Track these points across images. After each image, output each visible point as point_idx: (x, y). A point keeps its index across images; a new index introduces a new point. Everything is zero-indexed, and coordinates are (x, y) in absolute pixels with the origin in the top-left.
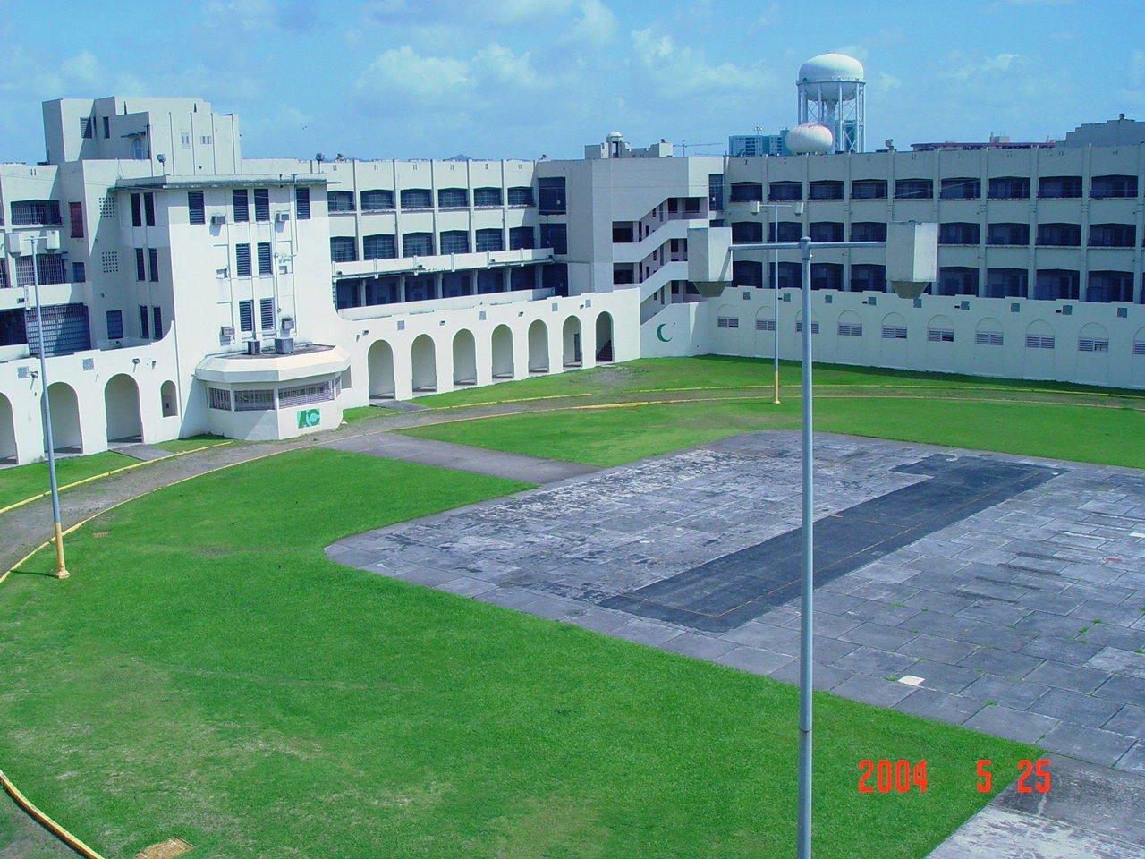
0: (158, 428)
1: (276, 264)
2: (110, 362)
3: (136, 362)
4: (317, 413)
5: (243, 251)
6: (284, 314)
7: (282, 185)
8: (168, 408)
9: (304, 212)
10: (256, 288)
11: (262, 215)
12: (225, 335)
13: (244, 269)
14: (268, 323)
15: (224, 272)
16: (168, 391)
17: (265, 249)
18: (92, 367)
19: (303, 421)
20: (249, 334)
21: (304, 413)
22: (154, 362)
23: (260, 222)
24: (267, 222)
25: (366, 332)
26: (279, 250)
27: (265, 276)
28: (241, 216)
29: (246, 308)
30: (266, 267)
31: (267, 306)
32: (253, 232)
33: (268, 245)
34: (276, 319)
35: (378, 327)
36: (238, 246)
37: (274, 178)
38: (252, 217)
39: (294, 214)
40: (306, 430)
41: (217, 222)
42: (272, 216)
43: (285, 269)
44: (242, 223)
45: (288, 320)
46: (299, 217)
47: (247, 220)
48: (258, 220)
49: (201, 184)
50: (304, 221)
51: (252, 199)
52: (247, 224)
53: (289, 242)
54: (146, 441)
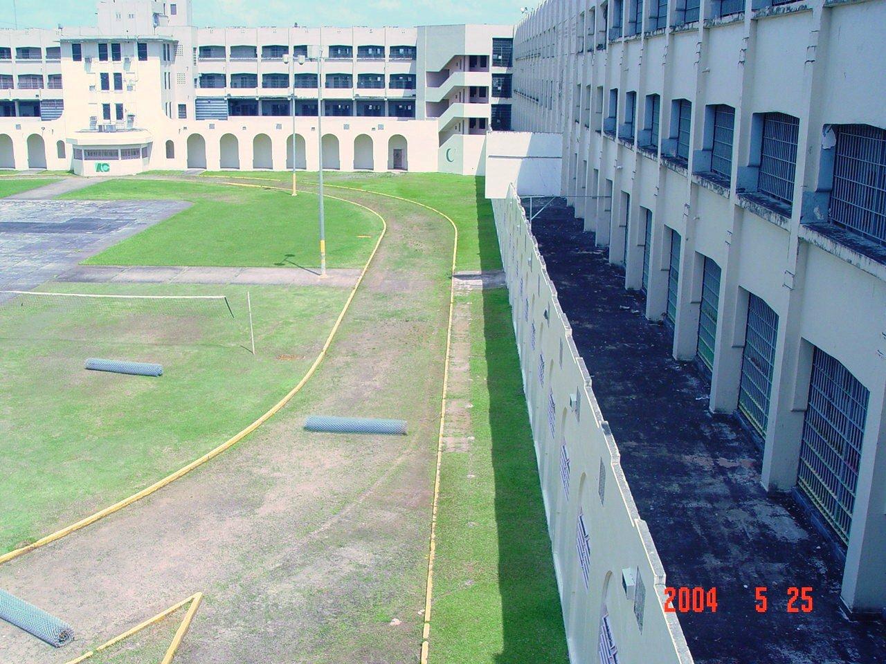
0: (54, 162)
1: (124, 85)
2: (31, 125)
3: (44, 129)
4: (108, 165)
5: (105, 77)
6: (130, 113)
7: (129, 41)
8: (62, 154)
9: (143, 55)
11: (117, 57)
12: (93, 119)
13: (105, 86)
14: (120, 116)
15: (92, 87)
16: (61, 145)
17: (118, 77)
18: (20, 128)
19: (99, 168)
20: (108, 121)
21: (99, 165)
22: (52, 129)
23: (115, 62)
24: (119, 62)
25: (185, 128)
26: (126, 77)
27: (118, 91)
28: (103, 57)
29: (106, 108)
30: (118, 86)
31: (119, 108)
32: (110, 67)
33: (120, 74)
34: (125, 115)
35: (194, 126)
36: (101, 74)
37: (123, 37)
38: (110, 58)
39: (137, 57)
40: (100, 173)
41: (88, 60)
42: (123, 58)
43: (130, 88)
44: (104, 62)
45: (132, 116)
46: (140, 59)
47: (107, 60)
48: (113, 60)
49: (79, 40)
50: (143, 62)
51: (110, 49)
52: (107, 62)
53: (134, 73)
54: (48, 169)
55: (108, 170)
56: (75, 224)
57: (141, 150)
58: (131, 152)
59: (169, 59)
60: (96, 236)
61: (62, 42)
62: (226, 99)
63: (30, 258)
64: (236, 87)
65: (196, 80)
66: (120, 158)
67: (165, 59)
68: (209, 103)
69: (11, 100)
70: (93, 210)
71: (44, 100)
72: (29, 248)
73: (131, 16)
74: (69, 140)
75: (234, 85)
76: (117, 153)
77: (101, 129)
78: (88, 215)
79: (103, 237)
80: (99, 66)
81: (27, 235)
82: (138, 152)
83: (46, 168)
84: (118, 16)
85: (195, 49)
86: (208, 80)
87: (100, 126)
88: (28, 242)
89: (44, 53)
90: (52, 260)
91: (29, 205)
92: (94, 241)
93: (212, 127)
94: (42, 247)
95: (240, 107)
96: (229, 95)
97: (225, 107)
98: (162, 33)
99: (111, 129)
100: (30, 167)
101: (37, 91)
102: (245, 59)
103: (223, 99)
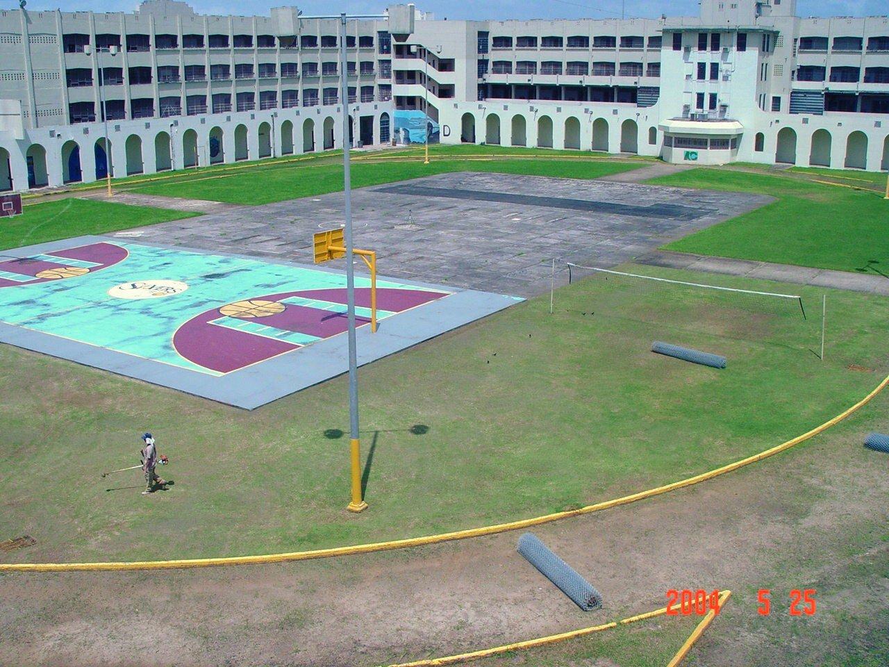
0: (645, 148)
1: (720, 75)
2: (627, 111)
3: (638, 115)
4: (696, 154)
5: (701, 67)
6: (723, 103)
7: (729, 31)
8: (653, 140)
9: (742, 46)
10: (707, 87)
11: (715, 47)
12: (687, 108)
13: (701, 75)
14: (713, 106)
15: (688, 77)
16: (653, 131)
17: (715, 67)
18: (617, 113)
19: (687, 156)
20: (700, 110)
21: (688, 153)
22: (646, 116)
23: (714, 52)
24: (718, 52)
25: (777, 121)
26: (722, 67)
27: (713, 81)
28: (702, 47)
29: (700, 97)
30: (714, 76)
31: (713, 98)
32: (708, 57)
33: (717, 64)
34: (718, 104)
35: (787, 119)
36: (699, 63)
37: (724, 27)
38: (709, 48)
39: (735, 48)
40: (688, 162)
41: (687, 50)
42: (721, 49)
43: (726, 78)
44: (703, 51)
45: (724, 107)
46: (738, 50)
47: (705, 50)
48: (712, 50)
49: (680, 30)
50: (741, 52)
51: (710, 39)
52: (705, 52)
53: (731, 63)
54: (638, 154)
55: (696, 158)
56: (656, 210)
57: (730, 141)
58: (721, 142)
59: (767, 51)
60: (677, 223)
61: (665, 31)
62: (823, 93)
63: (612, 238)
64: (835, 81)
65: (793, 72)
66: (709, 148)
67: (764, 50)
68: (805, 96)
69: (611, 86)
70: (676, 197)
71: (641, 87)
72: (612, 228)
73: (734, 6)
74: (661, 127)
75: (833, 79)
76: (707, 142)
77: (693, 118)
78: (672, 201)
79: (683, 225)
80: (697, 56)
81: (613, 216)
82: (728, 142)
84: (721, 6)
85: (796, 40)
86: (806, 73)
87: (692, 115)
88: (612, 222)
89: (646, 42)
90: (632, 242)
91: (617, 188)
92: (674, 227)
93: (805, 121)
94: (624, 228)
95: (837, 102)
96: (827, 89)
97: (821, 102)
98: (764, 23)
99: (703, 118)
100: (621, 151)
101: (635, 79)
102: (848, 51)
103: (820, 93)
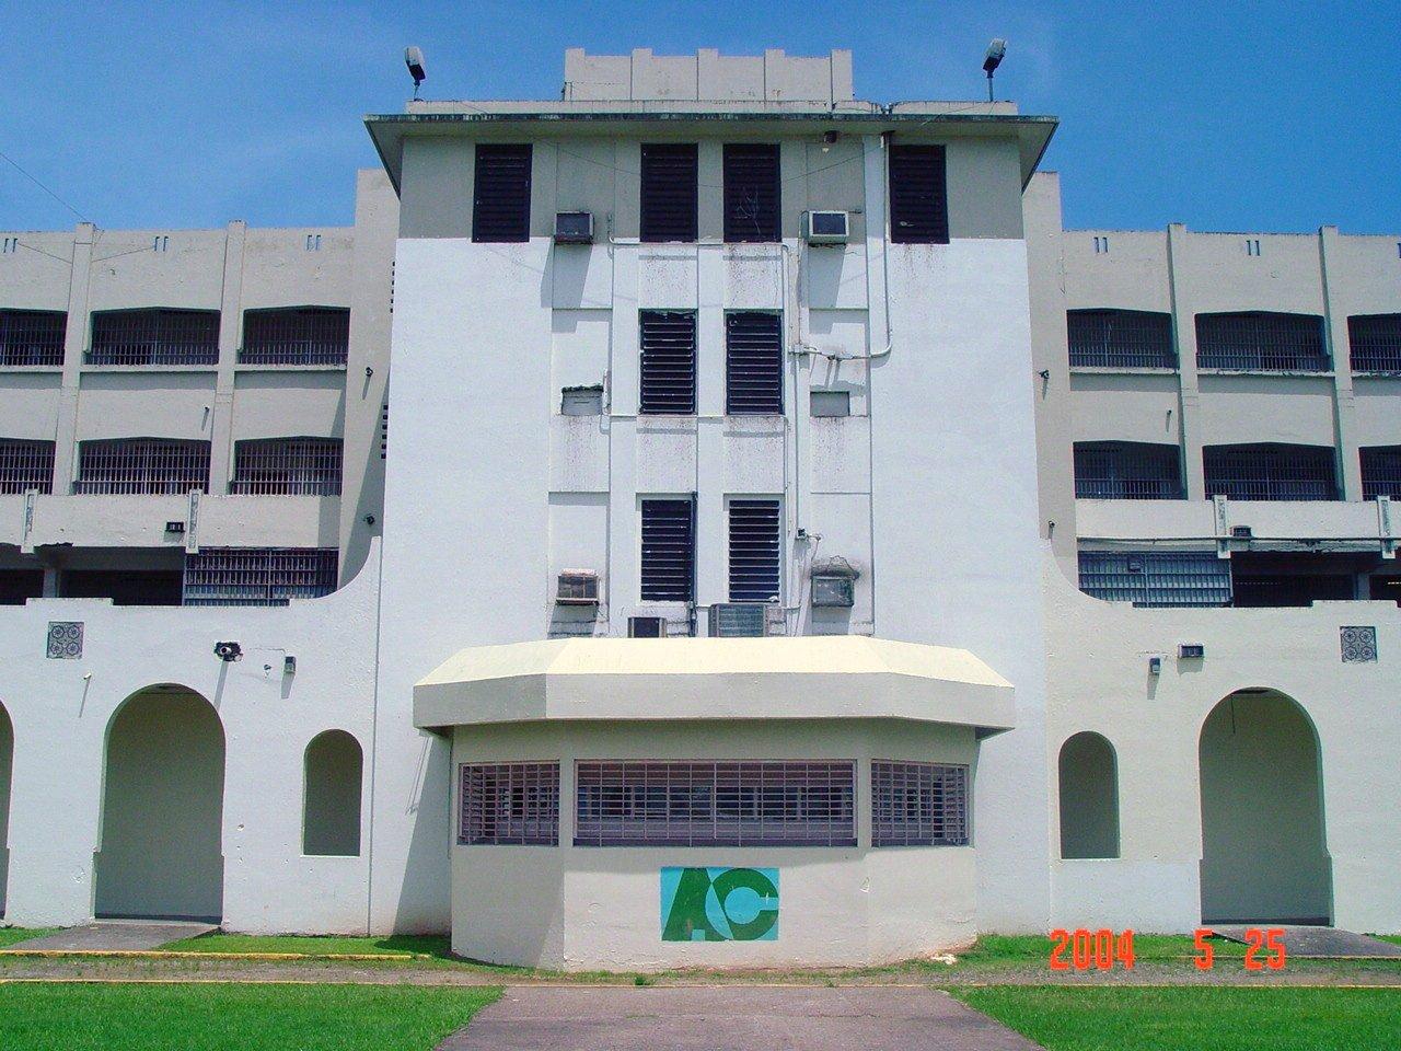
1: (798, 384)
3: (229, 652)
5: (667, 336)
8: (330, 825)
10: (712, 459)
11: (754, 222)
12: (578, 596)
13: (669, 390)
15: (582, 398)
16: (333, 766)
17: (756, 336)
18: (75, 649)
22: (290, 660)
23: (746, 249)
24: (771, 249)
25: (1193, 653)
26: (808, 334)
27: (753, 423)
28: (668, 222)
29: (668, 523)
30: (756, 389)
31: (756, 525)
32: (710, 275)
33: (771, 319)
34: (791, 567)
35: (1248, 637)
36: (647, 317)
37: (803, 108)
38: (711, 229)
40: (696, 951)
41: (571, 237)
42: (793, 231)
43: (832, 403)
44: (674, 246)
45: (837, 575)
46: (899, 236)
47: (690, 237)
48: (731, 240)
49: (521, 123)
50: (919, 250)
51: (714, 176)
52: (688, 249)
53: (862, 314)
54: (231, 921)
62: (1225, 555)
69: (28, 549)
71: (207, 553)
80: (636, 272)
83: (218, 920)
89: (231, 334)
93: (1356, 645)
96: (1243, 533)
100: (98, 916)
101: (174, 506)
102: (1276, 373)
103: (1210, 557)
